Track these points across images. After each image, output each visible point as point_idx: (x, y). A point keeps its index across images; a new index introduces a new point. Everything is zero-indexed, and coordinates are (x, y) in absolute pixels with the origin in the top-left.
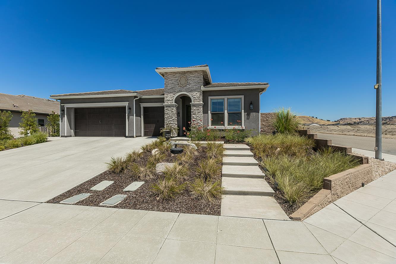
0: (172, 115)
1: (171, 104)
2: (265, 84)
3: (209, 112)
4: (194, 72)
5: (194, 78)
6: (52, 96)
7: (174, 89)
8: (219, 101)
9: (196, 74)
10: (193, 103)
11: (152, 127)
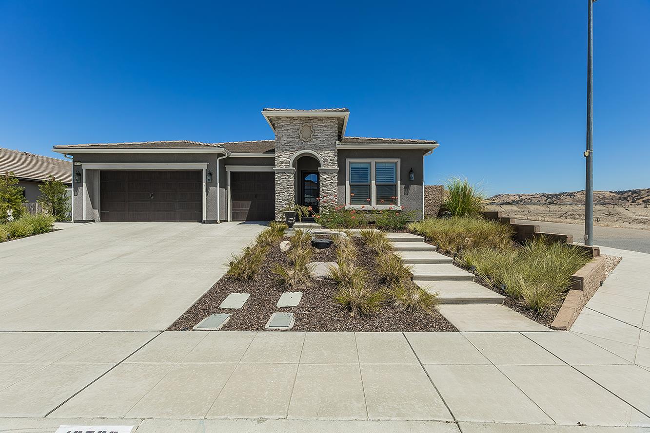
0: (288, 187)
1: (286, 168)
2: (432, 143)
3: (347, 182)
4: (324, 118)
5: (325, 129)
6: (58, 148)
7: (292, 144)
8: (362, 165)
9: (328, 123)
10: (322, 167)
11: (246, 206)
